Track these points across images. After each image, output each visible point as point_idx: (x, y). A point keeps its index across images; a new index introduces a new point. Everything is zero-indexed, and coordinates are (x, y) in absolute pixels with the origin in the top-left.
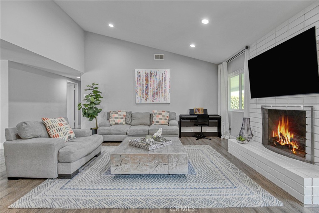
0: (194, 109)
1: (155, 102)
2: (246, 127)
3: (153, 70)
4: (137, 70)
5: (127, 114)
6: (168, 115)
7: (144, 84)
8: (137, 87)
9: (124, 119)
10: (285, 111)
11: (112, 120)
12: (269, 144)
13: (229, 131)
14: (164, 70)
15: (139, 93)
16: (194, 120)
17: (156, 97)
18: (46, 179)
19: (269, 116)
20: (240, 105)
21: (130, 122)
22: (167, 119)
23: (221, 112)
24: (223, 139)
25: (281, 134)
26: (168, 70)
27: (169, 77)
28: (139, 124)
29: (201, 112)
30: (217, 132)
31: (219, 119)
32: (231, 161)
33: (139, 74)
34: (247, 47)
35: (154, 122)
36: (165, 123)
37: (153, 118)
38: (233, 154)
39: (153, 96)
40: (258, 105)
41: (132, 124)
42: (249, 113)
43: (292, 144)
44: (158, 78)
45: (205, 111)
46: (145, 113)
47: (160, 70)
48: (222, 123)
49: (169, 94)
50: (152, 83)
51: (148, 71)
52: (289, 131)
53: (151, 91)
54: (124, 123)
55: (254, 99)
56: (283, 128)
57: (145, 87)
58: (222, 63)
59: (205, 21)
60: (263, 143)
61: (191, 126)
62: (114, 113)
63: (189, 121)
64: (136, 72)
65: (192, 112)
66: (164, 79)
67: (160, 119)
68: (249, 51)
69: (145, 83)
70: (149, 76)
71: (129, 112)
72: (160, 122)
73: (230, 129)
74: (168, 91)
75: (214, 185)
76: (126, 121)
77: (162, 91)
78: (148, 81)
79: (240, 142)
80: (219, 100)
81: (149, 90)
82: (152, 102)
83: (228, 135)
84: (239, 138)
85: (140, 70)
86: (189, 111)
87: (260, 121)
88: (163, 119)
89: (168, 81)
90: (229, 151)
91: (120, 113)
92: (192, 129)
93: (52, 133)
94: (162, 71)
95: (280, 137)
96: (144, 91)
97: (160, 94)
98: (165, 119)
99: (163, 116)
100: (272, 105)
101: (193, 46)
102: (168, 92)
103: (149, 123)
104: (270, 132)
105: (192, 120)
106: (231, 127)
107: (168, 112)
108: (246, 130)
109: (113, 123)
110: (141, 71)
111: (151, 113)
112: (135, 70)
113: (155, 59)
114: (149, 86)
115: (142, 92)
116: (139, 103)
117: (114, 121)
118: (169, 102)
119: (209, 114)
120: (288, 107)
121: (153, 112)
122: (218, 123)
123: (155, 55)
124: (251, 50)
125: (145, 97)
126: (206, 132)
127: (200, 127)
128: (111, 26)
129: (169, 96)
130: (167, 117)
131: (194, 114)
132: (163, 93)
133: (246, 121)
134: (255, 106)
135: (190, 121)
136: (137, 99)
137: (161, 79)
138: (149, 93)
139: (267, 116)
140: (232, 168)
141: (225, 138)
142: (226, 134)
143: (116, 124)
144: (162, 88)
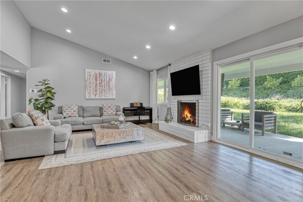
0: (133, 103)
1: (103, 97)
2: (169, 113)
3: (102, 71)
4: (87, 70)
5: (80, 108)
6: (115, 108)
7: (93, 83)
8: (87, 85)
9: (77, 112)
10: (188, 103)
11: (66, 113)
12: (180, 122)
13: (157, 118)
14: (111, 72)
15: (89, 90)
16: (134, 111)
17: (104, 93)
18: (44, 156)
19: (181, 106)
20: (165, 100)
21: (82, 114)
22: (115, 110)
23: (152, 105)
24: (154, 123)
25: (186, 115)
26: (114, 72)
27: (115, 78)
28: (91, 116)
29: (139, 105)
30: (149, 119)
31: (151, 110)
32: (162, 133)
33: (89, 74)
34: (170, 65)
35: (105, 113)
36: (114, 114)
37: (103, 110)
38: (162, 130)
39: (101, 92)
40: (175, 100)
41: (84, 116)
42: (170, 105)
43: (190, 119)
44: (105, 78)
45: (141, 104)
46: (95, 106)
47: (108, 72)
48: (153, 112)
49: (115, 91)
50: (100, 82)
51: (97, 72)
52: (189, 113)
53: (99, 89)
54: (77, 115)
55: (173, 97)
56: (187, 112)
57: (94, 85)
58: (153, 71)
59: (148, 47)
60: (178, 122)
61: (131, 116)
62: (66, 107)
63: (129, 112)
64: (86, 72)
65: (132, 105)
66: (111, 79)
67: (110, 111)
68: (171, 67)
69: (94, 81)
70: (98, 76)
71: (80, 106)
72: (110, 113)
73: (158, 116)
74: (114, 88)
75: (157, 143)
76: (79, 114)
77: (109, 89)
78: (97, 80)
79: (166, 122)
80: (151, 96)
81: (98, 88)
82: (100, 98)
83: (156, 121)
84: (166, 120)
85: (90, 70)
86: (130, 104)
87: (176, 109)
88: (112, 111)
89: (114, 80)
90: (160, 129)
91: (72, 107)
92: (132, 118)
93: (38, 122)
94: (110, 72)
95: (186, 116)
96: (93, 88)
97: (108, 92)
98: (113, 111)
99: (112, 109)
100: (182, 100)
101: (135, 57)
102: (114, 90)
103: (99, 115)
104: (181, 115)
105: (132, 112)
106: (159, 115)
107: (115, 105)
108: (169, 115)
109: (67, 116)
110: (91, 72)
111: (101, 106)
112: (85, 70)
113: (103, 62)
114: (98, 84)
115: (91, 89)
116: (89, 98)
117: (67, 114)
118: (114, 97)
119: (144, 106)
120: (189, 101)
121: (103, 105)
122: (150, 113)
123: (103, 59)
124: (172, 66)
125: (94, 94)
126: (142, 119)
127: (139, 116)
128: (69, 31)
129: (114, 93)
130: (115, 109)
131: (134, 107)
132: (110, 90)
133: (169, 109)
134: (174, 100)
135: (131, 112)
136: (87, 95)
137: (108, 79)
138: (98, 90)
139: (180, 106)
140: (164, 136)
141: (155, 123)
142: (155, 120)
143: (70, 116)
144: (109, 86)
